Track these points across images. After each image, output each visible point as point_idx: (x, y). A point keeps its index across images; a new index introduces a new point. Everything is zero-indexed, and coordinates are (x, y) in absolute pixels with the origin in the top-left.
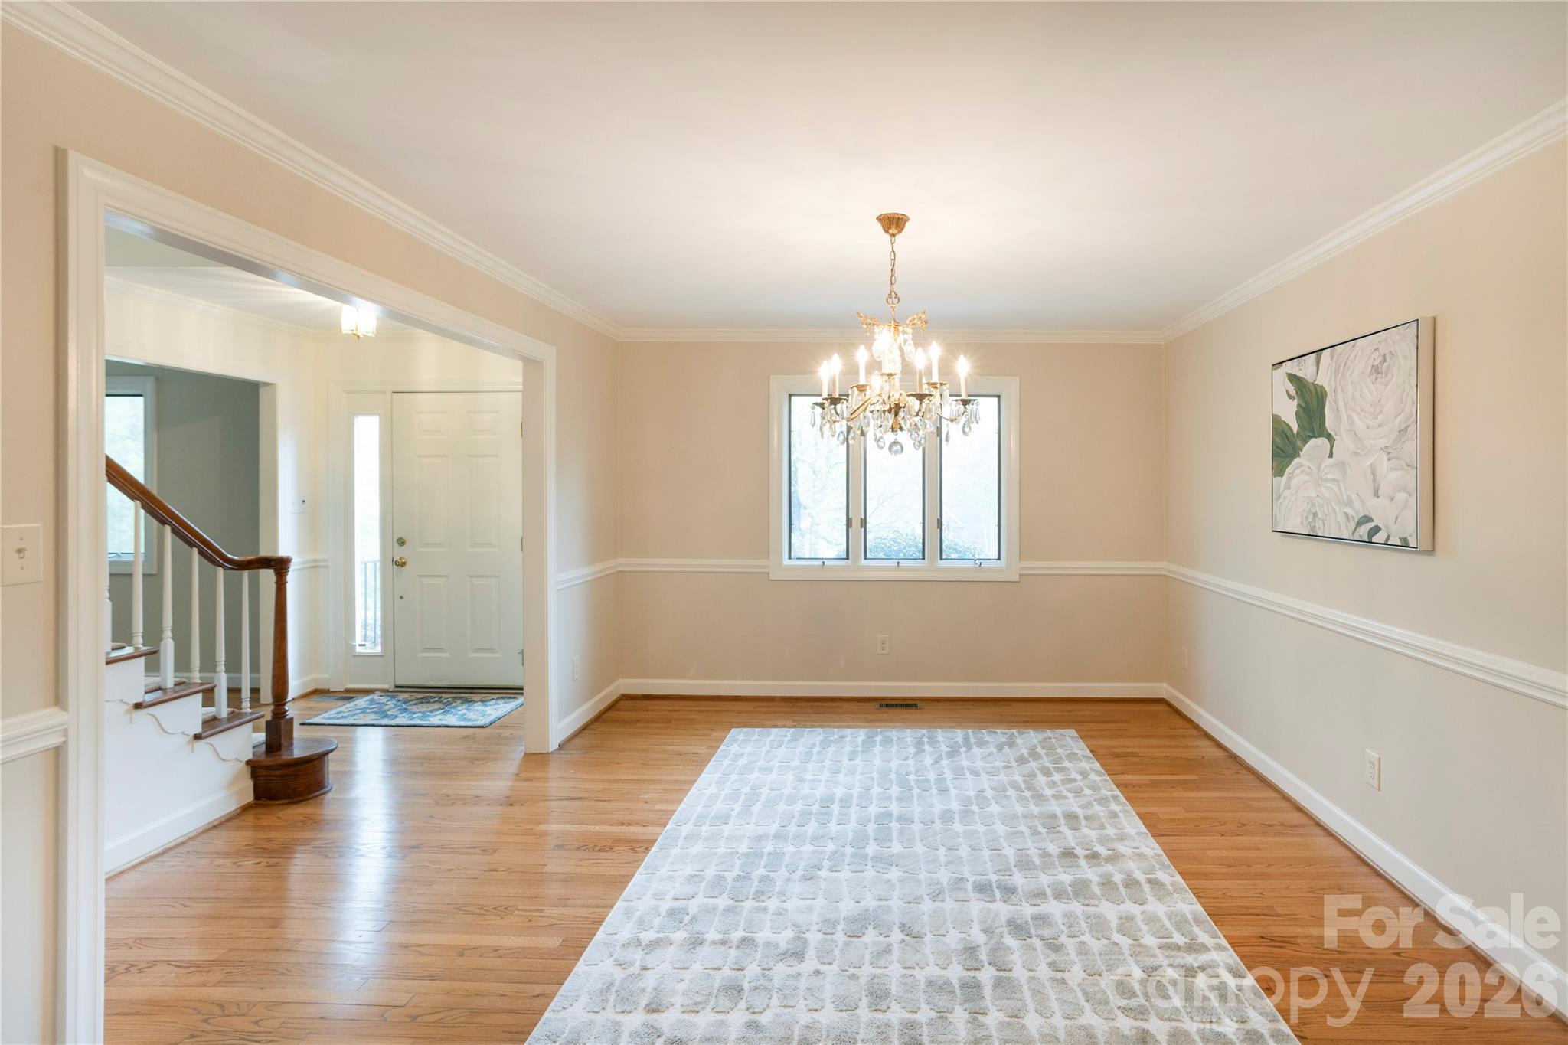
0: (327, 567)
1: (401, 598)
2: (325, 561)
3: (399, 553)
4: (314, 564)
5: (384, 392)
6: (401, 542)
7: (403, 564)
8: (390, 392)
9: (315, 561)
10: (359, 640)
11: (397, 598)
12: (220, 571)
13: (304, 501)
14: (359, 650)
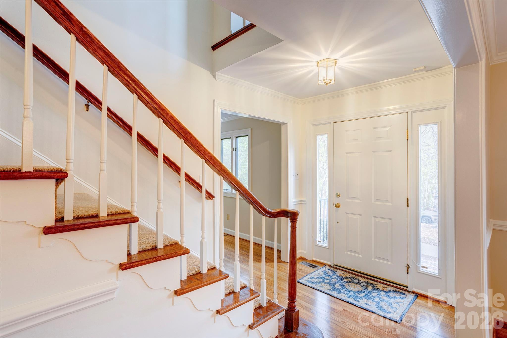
0: (306, 204)
1: (338, 223)
2: (305, 201)
3: (337, 201)
4: (301, 202)
5: (330, 123)
6: (338, 196)
7: (339, 206)
8: (333, 122)
9: (301, 201)
10: (318, 239)
11: (336, 223)
12: (264, 218)
13: (297, 175)
14: (318, 243)
